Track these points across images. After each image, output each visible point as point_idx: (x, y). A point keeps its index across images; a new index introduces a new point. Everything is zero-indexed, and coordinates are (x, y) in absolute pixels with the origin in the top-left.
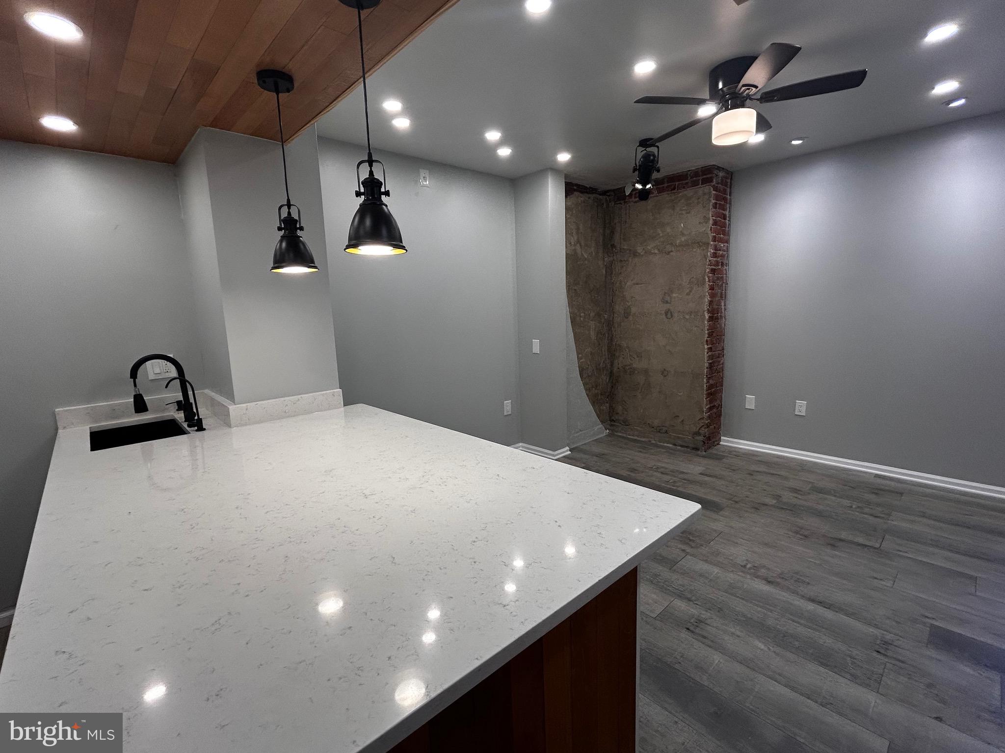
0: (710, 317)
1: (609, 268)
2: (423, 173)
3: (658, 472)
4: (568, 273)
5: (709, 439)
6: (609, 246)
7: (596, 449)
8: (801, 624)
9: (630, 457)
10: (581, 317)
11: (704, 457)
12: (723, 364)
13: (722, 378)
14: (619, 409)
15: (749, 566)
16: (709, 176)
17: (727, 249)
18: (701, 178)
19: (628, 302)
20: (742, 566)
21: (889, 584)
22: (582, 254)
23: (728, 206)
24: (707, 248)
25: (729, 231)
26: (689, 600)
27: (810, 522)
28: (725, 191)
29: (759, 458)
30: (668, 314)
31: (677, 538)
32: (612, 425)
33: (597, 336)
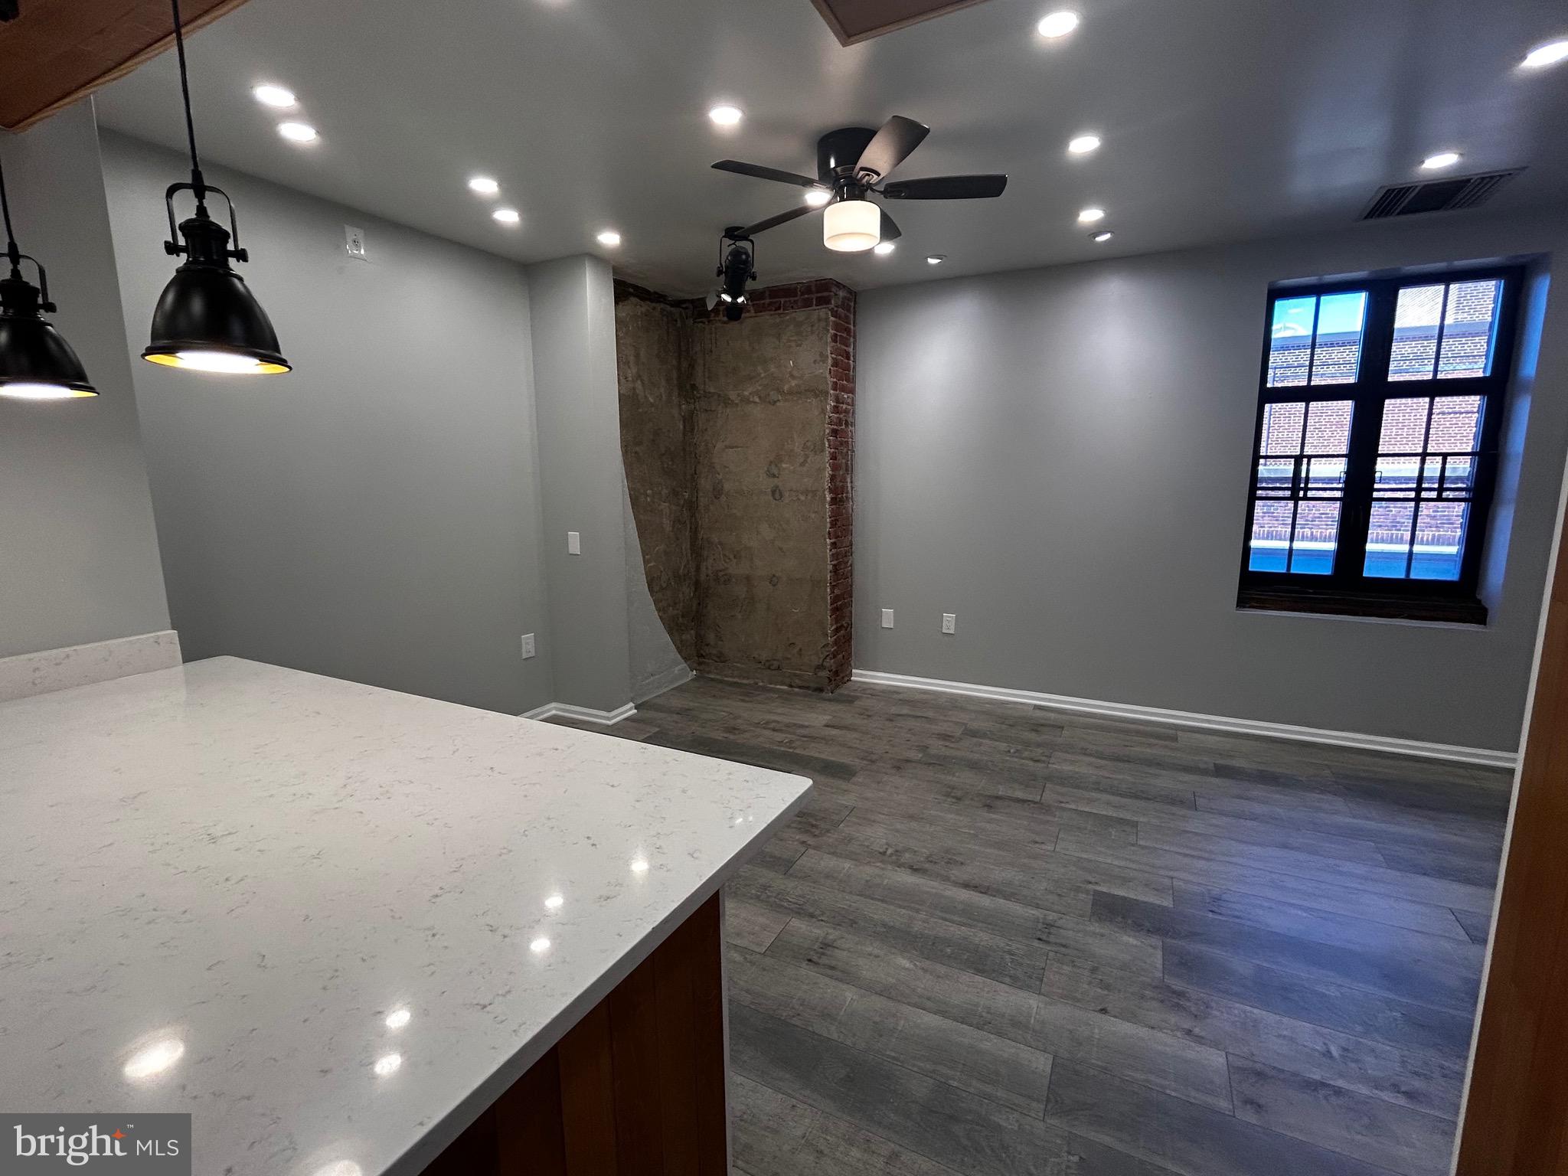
0: (832, 499)
1: (689, 420)
2: (352, 232)
3: (769, 729)
4: (624, 424)
5: (836, 673)
6: (688, 387)
7: (676, 702)
8: (952, 922)
9: (728, 710)
10: (647, 496)
11: (830, 700)
12: (851, 565)
13: (851, 586)
14: (711, 637)
15: (889, 851)
16: (825, 294)
17: (853, 401)
18: (814, 296)
19: (719, 474)
20: (880, 853)
21: (1050, 847)
22: (646, 397)
23: (852, 340)
24: (826, 399)
25: (854, 377)
26: (812, 916)
27: (965, 779)
28: (847, 317)
29: (901, 697)
30: (776, 493)
31: (793, 825)
32: (700, 664)
33: (673, 527)
